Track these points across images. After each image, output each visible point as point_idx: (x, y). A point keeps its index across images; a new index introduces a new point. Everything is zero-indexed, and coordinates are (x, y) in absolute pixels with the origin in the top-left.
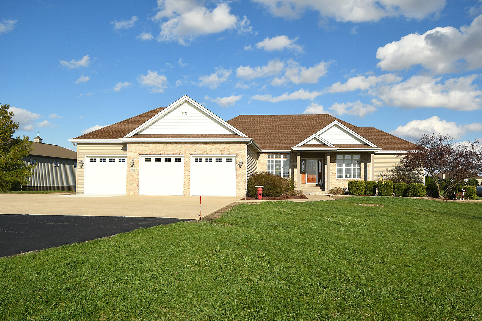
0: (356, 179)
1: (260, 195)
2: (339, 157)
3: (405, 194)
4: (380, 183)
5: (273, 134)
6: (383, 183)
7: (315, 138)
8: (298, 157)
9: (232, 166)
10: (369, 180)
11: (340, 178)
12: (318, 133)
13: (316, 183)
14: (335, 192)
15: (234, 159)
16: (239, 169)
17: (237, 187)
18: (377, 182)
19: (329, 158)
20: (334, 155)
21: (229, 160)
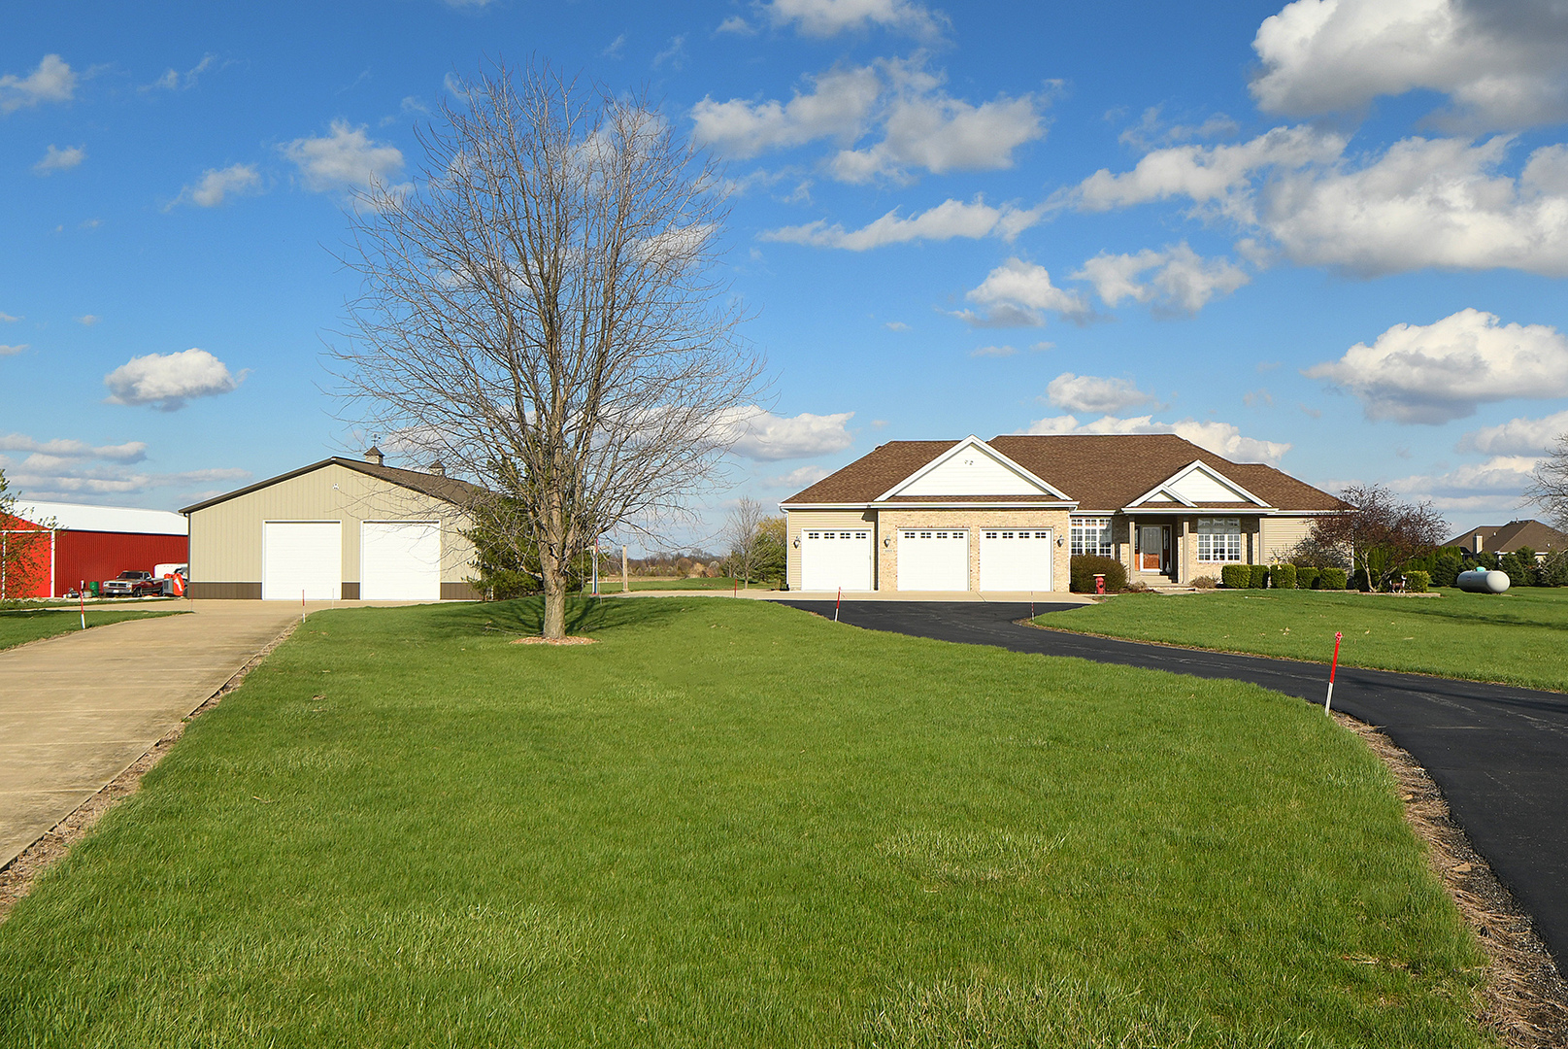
0: (1234, 562)
1: (1101, 587)
2: (1200, 522)
3: (1315, 585)
4: (1274, 568)
5: (1074, 477)
6: (1279, 568)
7: (1162, 492)
8: (1132, 525)
9: (1046, 544)
10: (1256, 563)
11: (1205, 561)
12: (1168, 482)
13: (1159, 570)
14: (1199, 583)
15: (1048, 533)
16: (1058, 549)
17: (1054, 576)
18: (1269, 567)
19: (1186, 525)
20: (1193, 519)
21: (1041, 535)
